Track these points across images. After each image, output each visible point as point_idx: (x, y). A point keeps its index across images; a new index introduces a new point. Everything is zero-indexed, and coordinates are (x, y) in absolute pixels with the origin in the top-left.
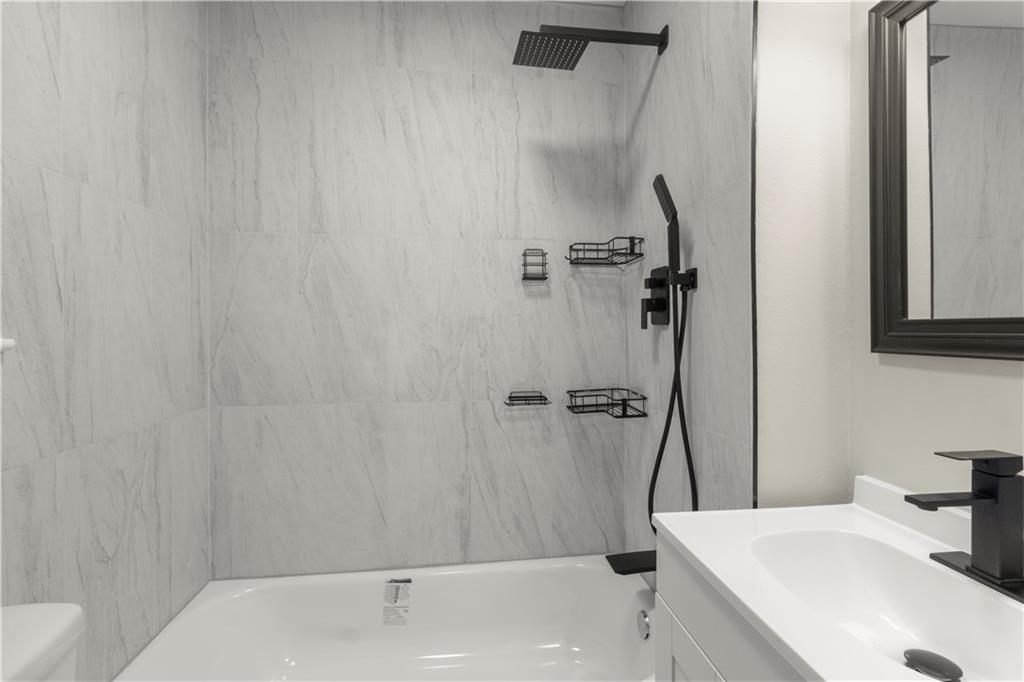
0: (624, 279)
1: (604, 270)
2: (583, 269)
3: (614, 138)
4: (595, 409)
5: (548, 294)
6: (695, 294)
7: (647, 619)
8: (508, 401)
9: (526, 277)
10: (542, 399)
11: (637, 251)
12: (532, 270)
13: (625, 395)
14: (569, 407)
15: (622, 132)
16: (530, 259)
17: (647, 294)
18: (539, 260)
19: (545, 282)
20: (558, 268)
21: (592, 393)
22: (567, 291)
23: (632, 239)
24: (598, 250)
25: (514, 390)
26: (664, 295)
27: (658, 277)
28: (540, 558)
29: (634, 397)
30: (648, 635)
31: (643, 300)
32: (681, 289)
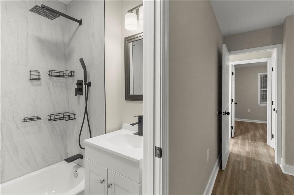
0: (67, 82)
1: (60, 78)
2: (53, 78)
3: (64, 41)
4: (59, 119)
5: (40, 85)
6: (91, 88)
7: (77, 172)
8: (23, 121)
9: (31, 79)
10: (38, 119)
11: (73, 75)
12: (34, 77)
13: (68, 114)
14: (49, 120)
15: (67, 40)
16: (33, 73)
17: (76, 87)
18: (37, 74)
19: (39, 81)
20: (44, 77)
21: (58, 115)
22: (47, 84)
23: (71, 72)
24: (59, 73)
25: (25, 117)
26: (81, 87)
27: (80, 82)
28: (37, 170)
29: (71, 114)
30: (77, 176)
31: (75, 88)
32: (87, 86)
